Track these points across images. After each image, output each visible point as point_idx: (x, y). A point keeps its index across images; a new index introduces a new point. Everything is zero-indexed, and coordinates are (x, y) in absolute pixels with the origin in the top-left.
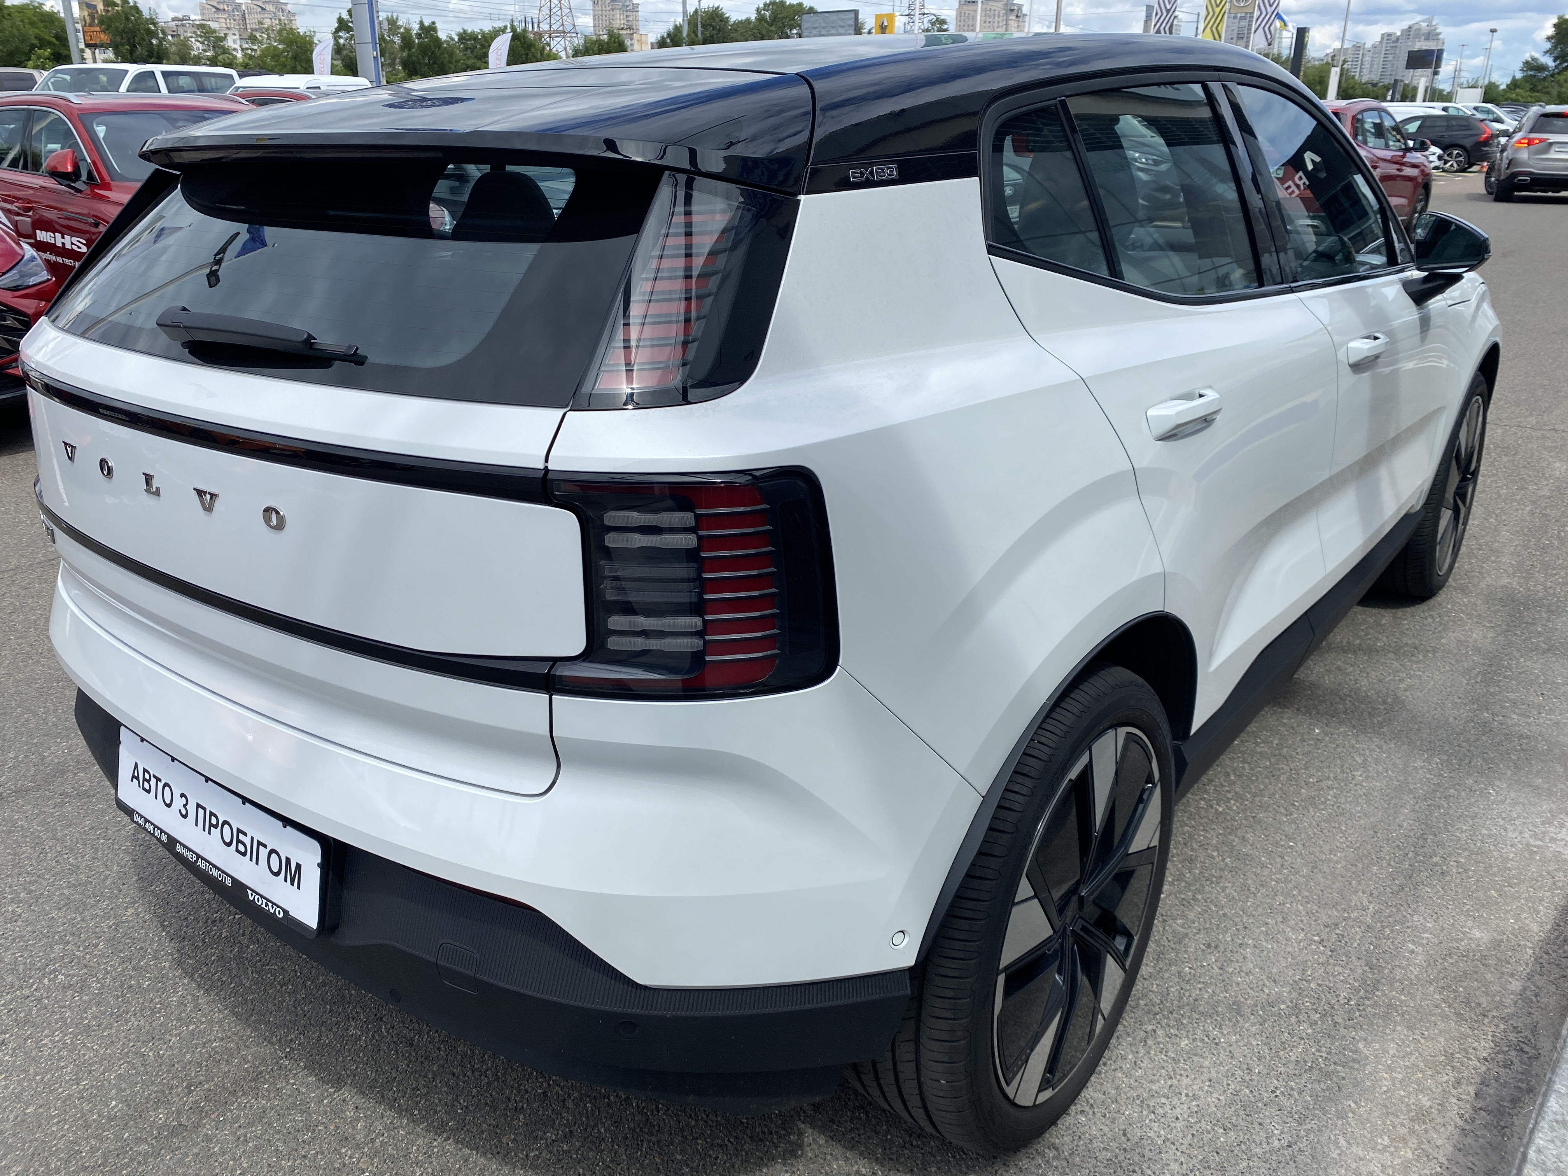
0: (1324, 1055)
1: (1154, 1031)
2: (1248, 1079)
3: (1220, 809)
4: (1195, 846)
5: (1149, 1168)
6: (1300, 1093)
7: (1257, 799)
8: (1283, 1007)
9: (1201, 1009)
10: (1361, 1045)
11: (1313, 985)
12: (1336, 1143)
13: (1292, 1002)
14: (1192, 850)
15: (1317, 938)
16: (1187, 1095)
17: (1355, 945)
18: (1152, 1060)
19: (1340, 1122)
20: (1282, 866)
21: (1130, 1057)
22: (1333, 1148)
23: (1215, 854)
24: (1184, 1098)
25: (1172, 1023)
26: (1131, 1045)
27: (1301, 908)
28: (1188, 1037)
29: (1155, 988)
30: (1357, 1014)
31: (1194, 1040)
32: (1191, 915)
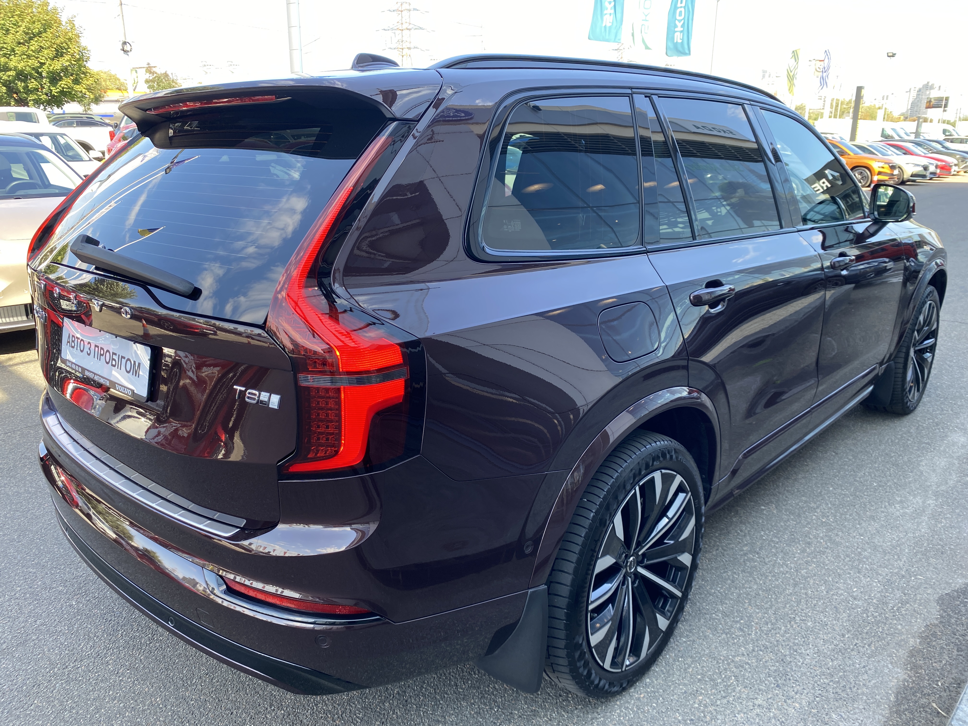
0: (881, 630)
1: (795, 618)
2: (842, 639)
3: (824, 520)
4: (811, 537)
5: (795, 674)
6: (869, 645)
7: (843, 516)
8: (859, 610)
9: (818, 609)
10: (899, 627)
11: (874, 601)
12: (887, 666)
13: (864, 608)
14: (810, 538)
15: (876, 581)
16: (812, 645)
17: (896, 584)
18: (794, 630)
19: (889, 659)
20: (858, 548)
21: (783, 628)
22: (885, 668)
23: (822, 541)
24: (811, 646)
25: (803, 615)
26: (783, 623)
27: (868, 567)
28: (812, 621)
29: (794, 599)
30: (897, 614)
31: (815, 623)
32: (810, 568)
